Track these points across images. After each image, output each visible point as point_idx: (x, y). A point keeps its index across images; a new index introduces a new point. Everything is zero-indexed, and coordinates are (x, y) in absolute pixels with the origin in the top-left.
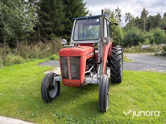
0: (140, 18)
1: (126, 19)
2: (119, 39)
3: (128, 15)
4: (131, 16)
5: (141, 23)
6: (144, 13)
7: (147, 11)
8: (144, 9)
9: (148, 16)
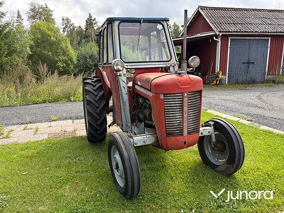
0: (85, 29)
1: (64, 28)
2: (69, 62)
3: (67, 21)
4: (71, 23)
5: (87, 37)
6: (90, 22)
7: (94, 20)
8: (90, 15)
9: (96, 28)
